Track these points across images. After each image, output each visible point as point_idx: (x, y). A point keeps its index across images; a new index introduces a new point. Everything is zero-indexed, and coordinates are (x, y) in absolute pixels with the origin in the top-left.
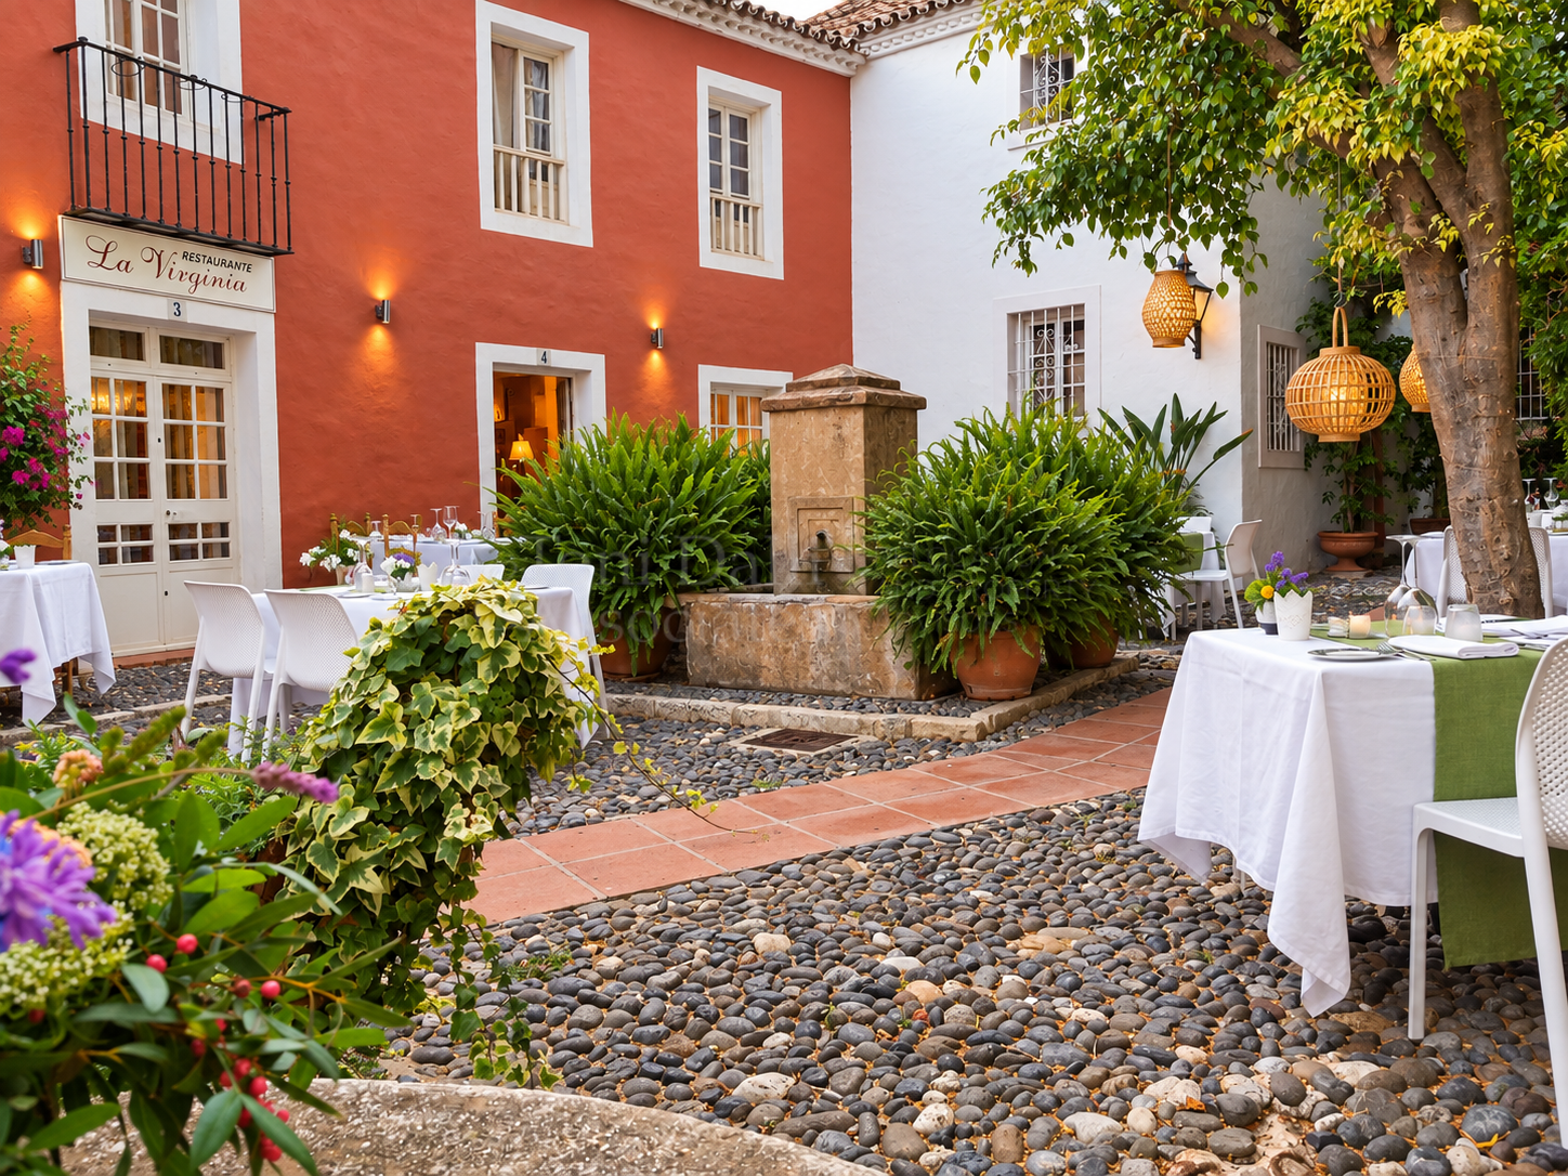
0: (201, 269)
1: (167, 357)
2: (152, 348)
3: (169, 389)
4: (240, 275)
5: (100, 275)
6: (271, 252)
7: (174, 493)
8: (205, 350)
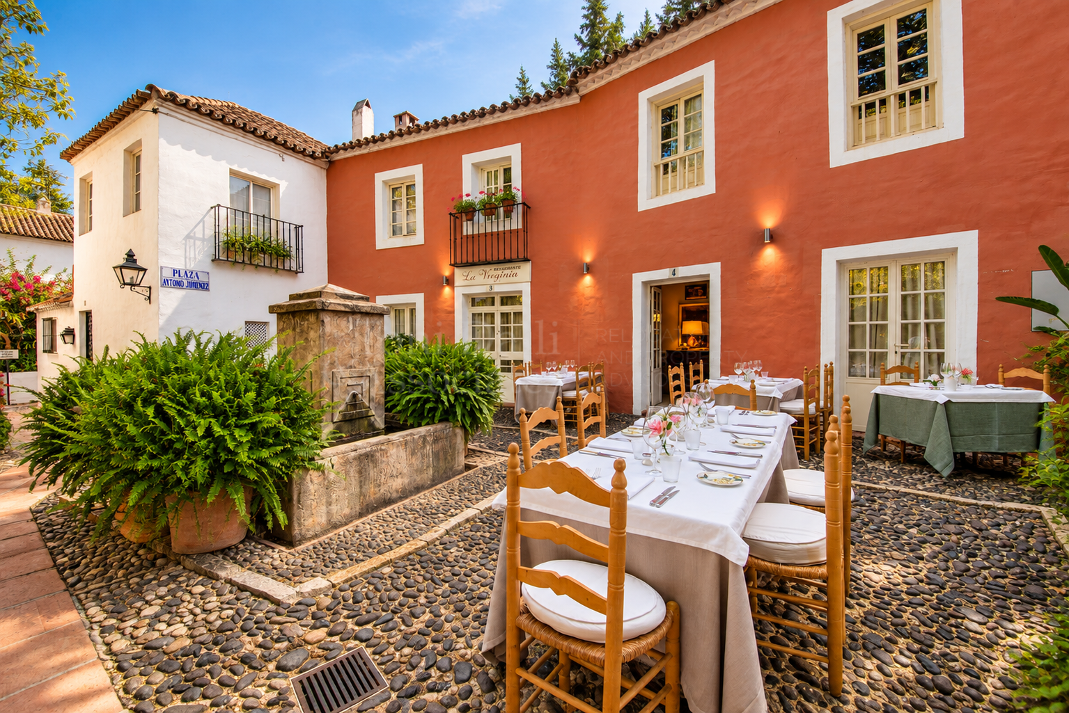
0: (500, 272)
1: (502, 304)
2: (497, 301)
3: (502, 314)
4: (514, 271)
5: (466, 283)
6: (526, 260)
7: (503, 349)
8: (510, 299)
